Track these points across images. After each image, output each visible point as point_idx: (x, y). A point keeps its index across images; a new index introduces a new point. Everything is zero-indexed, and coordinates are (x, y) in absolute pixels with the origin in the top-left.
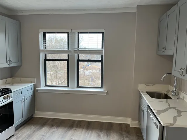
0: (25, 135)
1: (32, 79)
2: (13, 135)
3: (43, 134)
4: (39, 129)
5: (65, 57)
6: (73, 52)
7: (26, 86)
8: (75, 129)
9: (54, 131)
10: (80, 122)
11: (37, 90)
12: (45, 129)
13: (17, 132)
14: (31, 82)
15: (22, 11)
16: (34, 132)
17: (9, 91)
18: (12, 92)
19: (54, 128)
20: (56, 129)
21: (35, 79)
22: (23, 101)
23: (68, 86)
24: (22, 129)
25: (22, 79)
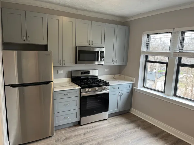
0: (114, 123)
1: (132, 78)
2: (106, 119)
3: (126, 128)
4: (126, 124)
5: (166, 59)
6: (172, 54)
7: (124, 83)
8: (157, 140)
9: (136, 131)
10: (169, 135)
11: (135, 89)
12: (131, 126)
13: (110, 118)
14: (131, 81)
15: (132, 17)
16: (122, 124)
17: (107, 84)
18: (109, 85)
19: (139, 129)
20: (139, 130)
21: (134, 79)
22: (119, 95)
23: (164, 92)
24: (116, 118)
25: (126, 77)
